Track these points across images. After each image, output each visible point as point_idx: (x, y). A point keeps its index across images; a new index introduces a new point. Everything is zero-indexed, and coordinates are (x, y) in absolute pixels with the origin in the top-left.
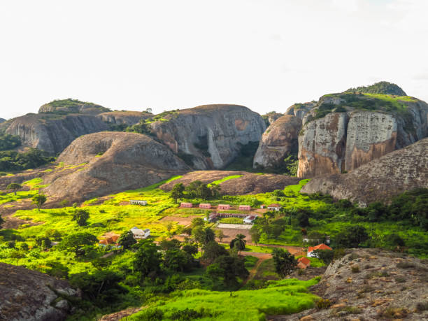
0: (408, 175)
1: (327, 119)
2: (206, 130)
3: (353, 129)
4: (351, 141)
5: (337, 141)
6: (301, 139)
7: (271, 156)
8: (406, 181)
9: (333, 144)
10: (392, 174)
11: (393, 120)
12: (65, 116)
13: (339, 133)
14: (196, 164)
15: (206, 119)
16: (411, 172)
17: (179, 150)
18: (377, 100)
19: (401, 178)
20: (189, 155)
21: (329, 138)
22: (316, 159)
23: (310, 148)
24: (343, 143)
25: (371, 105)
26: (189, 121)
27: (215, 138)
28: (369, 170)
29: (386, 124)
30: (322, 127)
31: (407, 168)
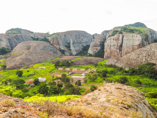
0: (144, 58)
1: (116, 36)
2: (70, 40)
3: (125, 40)
4: (124, 45)
5: (119, 45)
6: (106, 44)
7: (94, 51)
8: (144, 60)
9: (117, 46)
10: (138, 57)
11: (140, 37)
12: (15, 35)
13: (120, 42)
14: (66, 53)
15: (69, 36)
16: (146, 56)
17: (59, 48)
18: (135, 29)
19: (142, 59)
20: (63, 50)
21: (116, 44)
22: (111, 52)
23: (109, 47)
24: (121, 46)
25: (132, 31)
26: (63, 37)
27: (73, 44)
28: (130, 56)
29: (138, 38)
30: (113, 39)
31: (144, 55)
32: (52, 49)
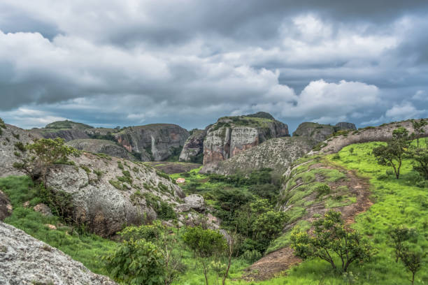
0: (258, 160)
1: (220, 131)
2: (150, 138)
3: (234, 136)
4: (233, 144)
5: (225, 143)
6: (205, 142)
7: (190, 154)
8: (257, 164)
9: (222, 146)
10: (249, 160)
11: (256, 131)
13: (226, 139)
14: (143, 158)
15: (150, 132)
16: (259, 158)
17: (132, 151)
18: (250, 120)
19: (254, 162)
20: (138, 154)
21: (220, 141)
22: (213, 154)
23: (210, 148)
24: (229, 145)
25: (245, 123)
26: (139, 133)
27: (156, 143)
28: (237, 158)
29: (252, 133)
30: (216, 135)
31: (257, 156)
32: (119, 151)
